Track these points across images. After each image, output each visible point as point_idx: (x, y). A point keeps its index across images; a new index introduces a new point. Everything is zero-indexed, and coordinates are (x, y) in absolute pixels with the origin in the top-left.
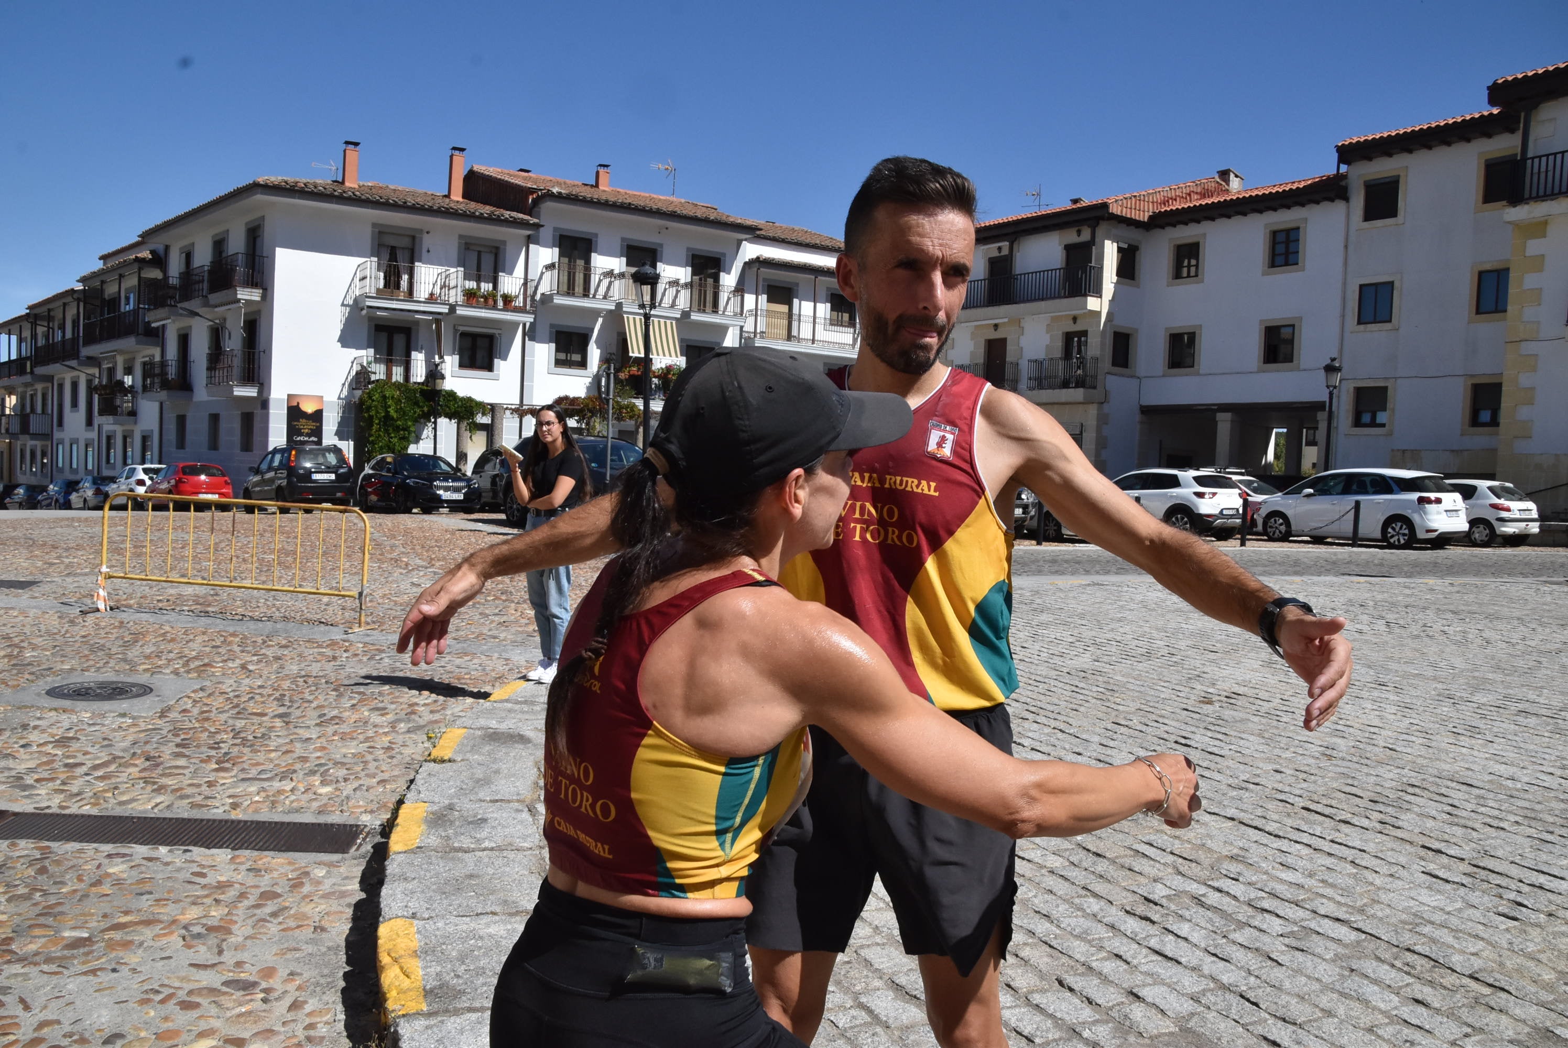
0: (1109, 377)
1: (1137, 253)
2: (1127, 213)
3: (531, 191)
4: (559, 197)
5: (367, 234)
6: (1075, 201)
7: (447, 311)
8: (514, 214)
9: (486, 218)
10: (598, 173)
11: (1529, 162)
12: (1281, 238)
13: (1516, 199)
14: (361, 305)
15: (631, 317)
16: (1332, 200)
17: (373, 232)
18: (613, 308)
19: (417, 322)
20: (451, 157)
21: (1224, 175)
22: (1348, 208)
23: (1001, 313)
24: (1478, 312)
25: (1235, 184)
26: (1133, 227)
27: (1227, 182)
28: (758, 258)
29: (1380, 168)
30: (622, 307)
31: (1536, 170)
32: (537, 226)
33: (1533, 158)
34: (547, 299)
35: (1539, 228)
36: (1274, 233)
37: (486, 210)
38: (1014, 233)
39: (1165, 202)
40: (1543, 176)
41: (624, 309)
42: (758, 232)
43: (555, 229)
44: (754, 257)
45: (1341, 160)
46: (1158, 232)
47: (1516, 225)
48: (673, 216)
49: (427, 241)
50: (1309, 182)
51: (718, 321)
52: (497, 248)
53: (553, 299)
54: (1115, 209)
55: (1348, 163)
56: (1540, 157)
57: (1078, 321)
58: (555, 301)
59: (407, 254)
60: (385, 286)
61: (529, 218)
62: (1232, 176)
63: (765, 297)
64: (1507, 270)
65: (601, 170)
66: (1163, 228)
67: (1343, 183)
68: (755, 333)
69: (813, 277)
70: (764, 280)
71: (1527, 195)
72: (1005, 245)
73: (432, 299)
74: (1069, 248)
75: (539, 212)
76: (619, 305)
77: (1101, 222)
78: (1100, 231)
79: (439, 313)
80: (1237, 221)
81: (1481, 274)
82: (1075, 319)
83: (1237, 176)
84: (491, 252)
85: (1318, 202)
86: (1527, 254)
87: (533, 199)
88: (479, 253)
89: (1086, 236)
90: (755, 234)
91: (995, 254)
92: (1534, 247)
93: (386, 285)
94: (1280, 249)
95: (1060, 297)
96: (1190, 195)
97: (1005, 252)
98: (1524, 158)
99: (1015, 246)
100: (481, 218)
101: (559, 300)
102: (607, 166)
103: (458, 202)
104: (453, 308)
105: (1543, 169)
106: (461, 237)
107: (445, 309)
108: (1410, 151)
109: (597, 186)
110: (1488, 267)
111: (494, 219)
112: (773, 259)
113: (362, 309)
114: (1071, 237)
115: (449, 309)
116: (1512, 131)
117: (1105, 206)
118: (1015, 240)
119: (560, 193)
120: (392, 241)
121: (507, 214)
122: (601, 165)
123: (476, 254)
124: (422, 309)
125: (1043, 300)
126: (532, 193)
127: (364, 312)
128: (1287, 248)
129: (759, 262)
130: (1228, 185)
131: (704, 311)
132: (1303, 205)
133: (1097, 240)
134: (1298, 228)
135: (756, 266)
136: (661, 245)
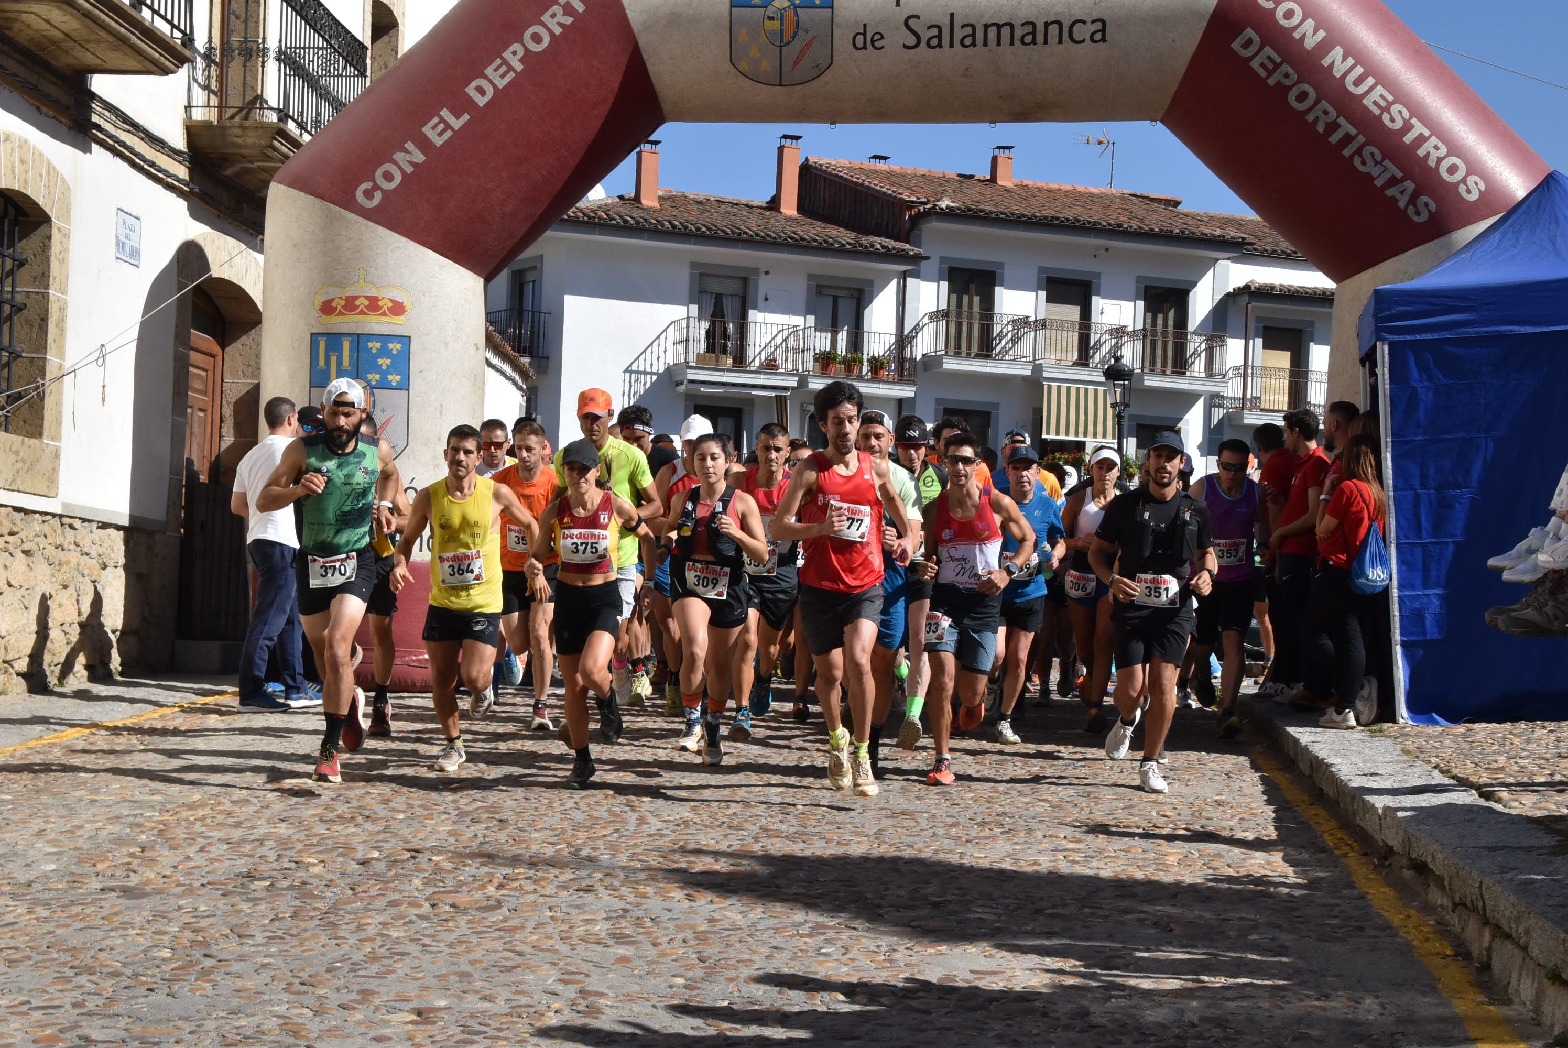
3: (910, 205)
4: (949, 215)
5: (683, 276)
7: (795, 384)
8: (885, 241)
9: (845, 249)
10: (994, 160)
14: (679, 378)
15: (1054, 385)
17: (692, 276)
18: (1029, 373)
19: (751, 401)
20: (781, 149)
28: (1247, 287)
30: (1042, 372)
32: (918, 258)
34: (930, 362)
37: (845, 236)
41: (1045, 375)
42: (1246, 248)
43: (943, 259)
44: (1241, 283)
48: (1117, 232)
49: (764, 285)
51: (1186, 387)
52: (860, 291)
53: (942, 364)
58: (945, 366)
59: (737, 303)
60: (708, 351)
61: (907, 246)
63: (1259, 342)
65: (1001, 154)
68: (1244, 398)
70: (1258, 319)
73: (770, 366)
75: (920, 236)
76: (1037, 369)
79: (785, 388)
84: (852, 297)
87: (910, 216)
88: (835, 298)
90: (1242, 250)
93: (710, 348)
100: (841, 251)
101: (951, 364)
102: (1010, 148)
103: (793, 221)
104: (803, 381)
106: (811, 277)
107: (792, 382)
109: (994, 182)
111: (860, 252)
112: (1272, 287)
113: (680, 383)
115: (799, 382)
119: (951, 208)
120: (716, 286)
121: (878, 242)
122: (999, 148)
123: (830, 300)
124: (762, 382)
126: (910, 208)
127: (682, 388)
129: (1248, 292)
131: (1163, 373)
135: (1245, 299)
136: (1098, 275)
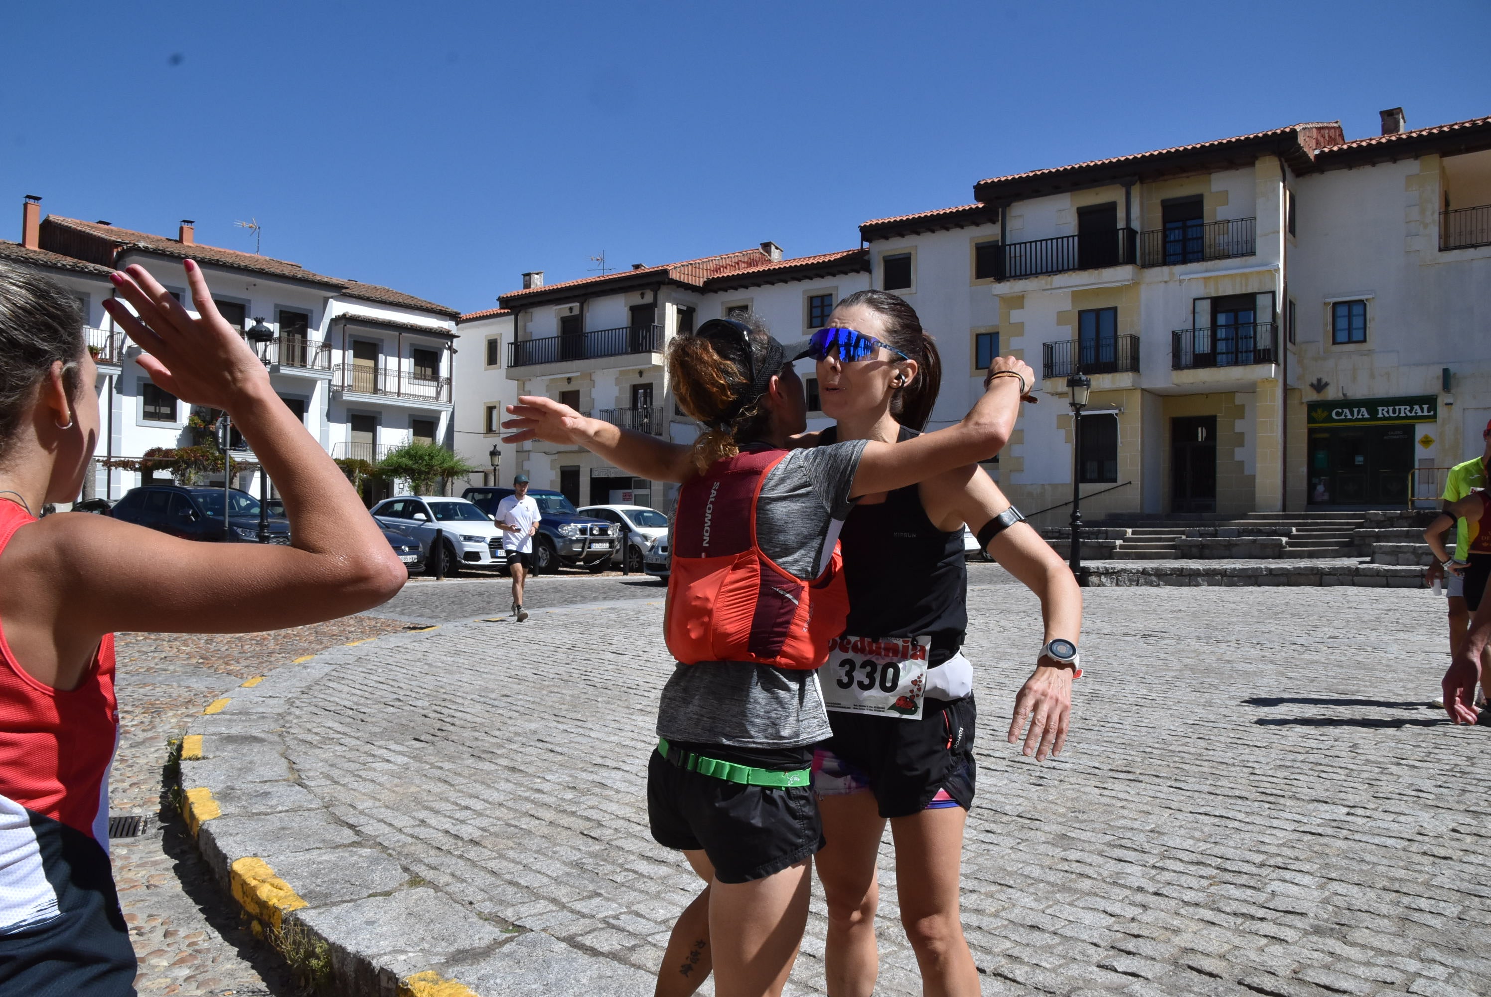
0: (672, 424)
1: (694, 315)
2: (685, 279)
3: (116, 244)
4: (146, 251)
6: (637, 267)
8: (98, 267)
9: (68, 270)
10: (181, 229)
11: (1008, 248)
12: (817, 302)
13: (1001, 277)
16: (858, 272)
20: (25, 205)
21: (767, 246)
22: (871, 278)
23: (574, 368)
24: (977, 368)
25: (776, 255)
26: (689, 291)
27: (769, 253)
28: (344, 315)
29: (896, 246)
31: (1013, 255)
33: (1010, 245)
34: (132, 352)
35: (1018, 301)
36: (811, 299)
37: (69, 261)
38: (584, 295)
39: (717, 270)
40: (1018, 259)
42: (344, 291)
44: (341, 313)
45: (864, 238)
46: (711, 296)
47: (1002, 298)
48: (261, 273)
50: (839, 256)
51: (307, 375)
54: (674, 275)
55: (869, 241)
56: (1015, 245)
57: (644, 375)
62: (773, 248)
63: (351, 352)
64: (998, 333)
65: (185, 226)
66: (716, 292)
67: (866, 258)
68: (343, 386)
69: (397, 333)
70: (350, 335)
71: (1008, 275)
72: (576, 305)
74: (634, 309)
77: (662, 286)
78: (661, 295)
80: (780, 288)
81: (978, 336)
82: (641, 373)
83: (777, 248)
85: (846, 273)
86: (1012, 321)
87: (118, 253)
89: (649, 298)
90: (341, 292)
91: (567, 314)
92: (1016, 316)
94: (817, 312)
95: (626, 353)
96: (738, 264)
97: (576, 312)
98: (1004, 245)
99: (585, 307)
100: (63, 270)
102: (191, 222)
103: (35, 252)
105: (1018, 254)
108: (918, 234)
109: (181, 241)
110: (983, 331)
111: (77, 271)
112: (359, 317)
114: (636, 299)
116: (994, 222)
117: (665, 272)
118: (585, 301)
119: (147, 248)
121: (91, 266)
122: (184, 221)
125: (612, 355)
126: (116, 246)
128: (822, 311)
129: (345, 319)
130: (770, 255)
131: (293, 366)
132: (834, 275)
133: (659, 302)
134: (831, 295)
135: (343, 321)
136: (249, 301)
